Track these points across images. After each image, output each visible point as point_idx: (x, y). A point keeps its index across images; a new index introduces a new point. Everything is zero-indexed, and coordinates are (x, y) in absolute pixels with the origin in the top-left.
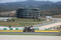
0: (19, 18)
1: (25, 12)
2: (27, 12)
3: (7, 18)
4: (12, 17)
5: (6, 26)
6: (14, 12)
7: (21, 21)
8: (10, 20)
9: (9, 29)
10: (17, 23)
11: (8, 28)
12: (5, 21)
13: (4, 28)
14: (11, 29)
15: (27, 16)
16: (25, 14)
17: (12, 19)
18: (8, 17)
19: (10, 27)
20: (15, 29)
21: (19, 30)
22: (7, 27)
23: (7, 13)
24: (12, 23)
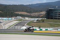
0: (49, 18)
1: (55, 12)
2: (56, 12)
3: (37, 19)
4: (42, 17)
6: (44, 13)
8: (39, 21)
9: (39, 30)
10: (47, 24)
11: (38, 29)
12: (35, 21)
14: (41, 30)
15: (56, 16)
16: (55, 14)
17: (41, 20)
18: (38, 17)
19: (39, 28)
21: (49, 31)
22: (36, 28)
24: (41, 24)
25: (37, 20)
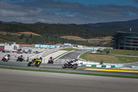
0: (117, 48)
1: (127, 38)
2: (130, 39)
3: (97, 48)
4: (105, 46)
5: (95, 61)
6: (109, 39)
7: (119, 53)
8: (101, 51)
9: (100, 66)
10: (113, 57)
11: (98, 65)
12: (94, 52)
13: (93, 63)
14: (104, 67)
15: (129, 45)
16: (127, 42)
17: (105, 50)
18: (99, 46)
19: (101, 63)
20: (110, 67)
21: (117, 69)
23: (97, 40)
24: (105, 57)
25: (98, 51)
